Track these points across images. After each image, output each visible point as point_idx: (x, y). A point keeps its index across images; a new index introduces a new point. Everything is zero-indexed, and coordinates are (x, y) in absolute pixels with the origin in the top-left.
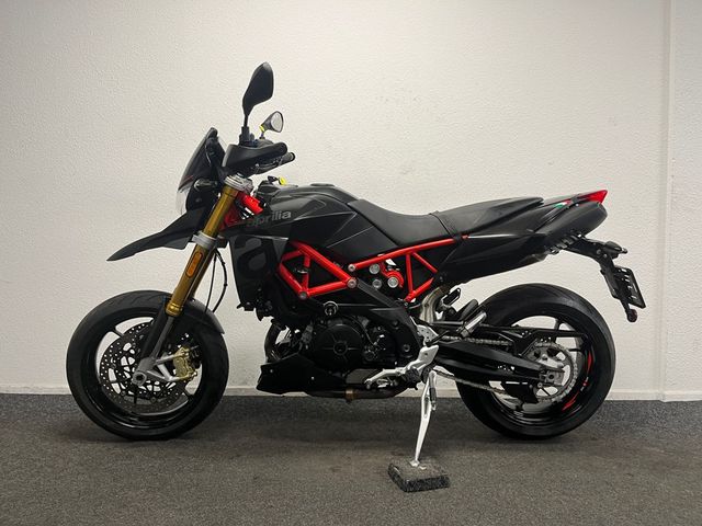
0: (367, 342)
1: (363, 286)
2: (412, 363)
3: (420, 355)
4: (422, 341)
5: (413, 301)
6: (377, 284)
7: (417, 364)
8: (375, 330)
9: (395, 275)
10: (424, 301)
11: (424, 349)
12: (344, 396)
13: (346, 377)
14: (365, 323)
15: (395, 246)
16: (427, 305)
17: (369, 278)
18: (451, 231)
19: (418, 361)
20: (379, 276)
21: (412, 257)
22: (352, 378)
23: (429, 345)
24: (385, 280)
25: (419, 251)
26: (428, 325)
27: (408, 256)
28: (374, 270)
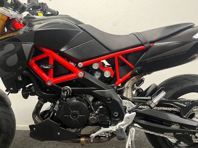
0: (92, 111)
1: (88, 76)
2: (119, 124)
3: (124, 119)
4: (126, 109)
5: (120, 85)
6: (97, 76)
7: (122, 125)
8: (96, 103)
9: (108, 70)
10: (126, 85)
11: (127, 115)
12: (79, 142)
13: (80, 131)
14: (91, 99)
15: (108, 52)
16: (128, 87)
17: (92, 72)
18: (143, 41)
19: (123, 122)
20: (98, 70)
21: (119, 58)
22: (84, 131)
23: (130, 112)
24: (102, 73)
25: (123, 55)
26: (129, 100)
27: (116, 58)
28: (96, 66)
